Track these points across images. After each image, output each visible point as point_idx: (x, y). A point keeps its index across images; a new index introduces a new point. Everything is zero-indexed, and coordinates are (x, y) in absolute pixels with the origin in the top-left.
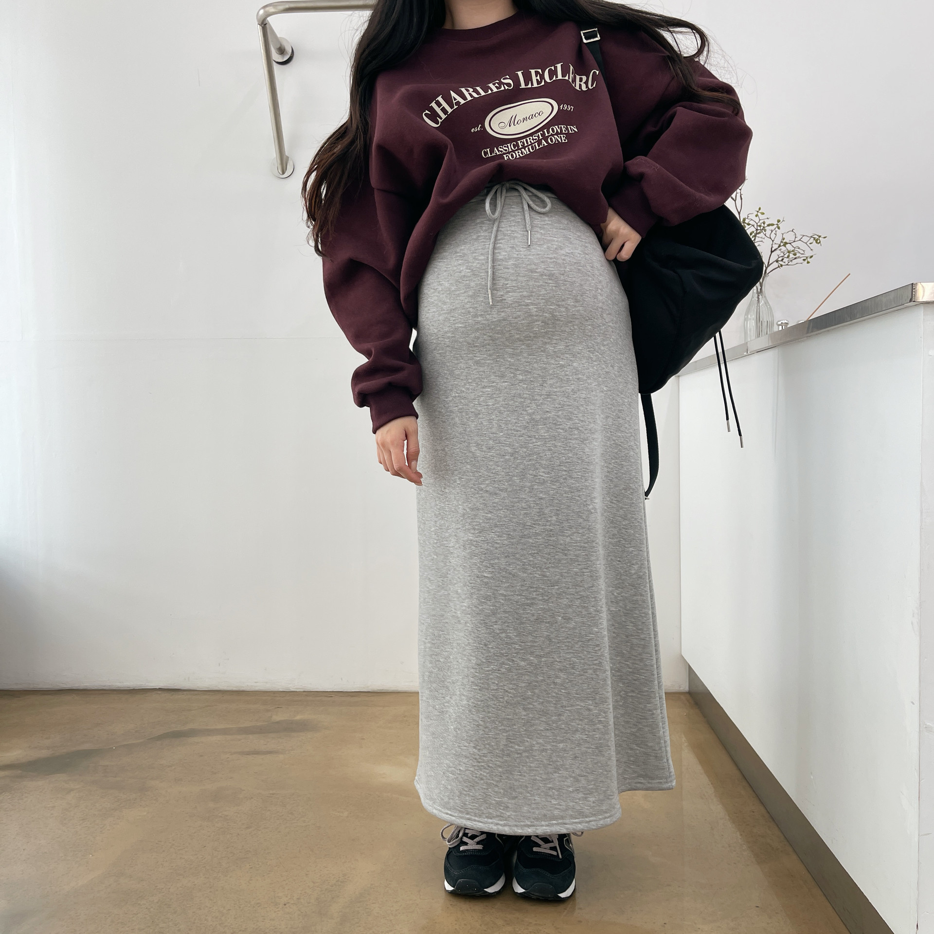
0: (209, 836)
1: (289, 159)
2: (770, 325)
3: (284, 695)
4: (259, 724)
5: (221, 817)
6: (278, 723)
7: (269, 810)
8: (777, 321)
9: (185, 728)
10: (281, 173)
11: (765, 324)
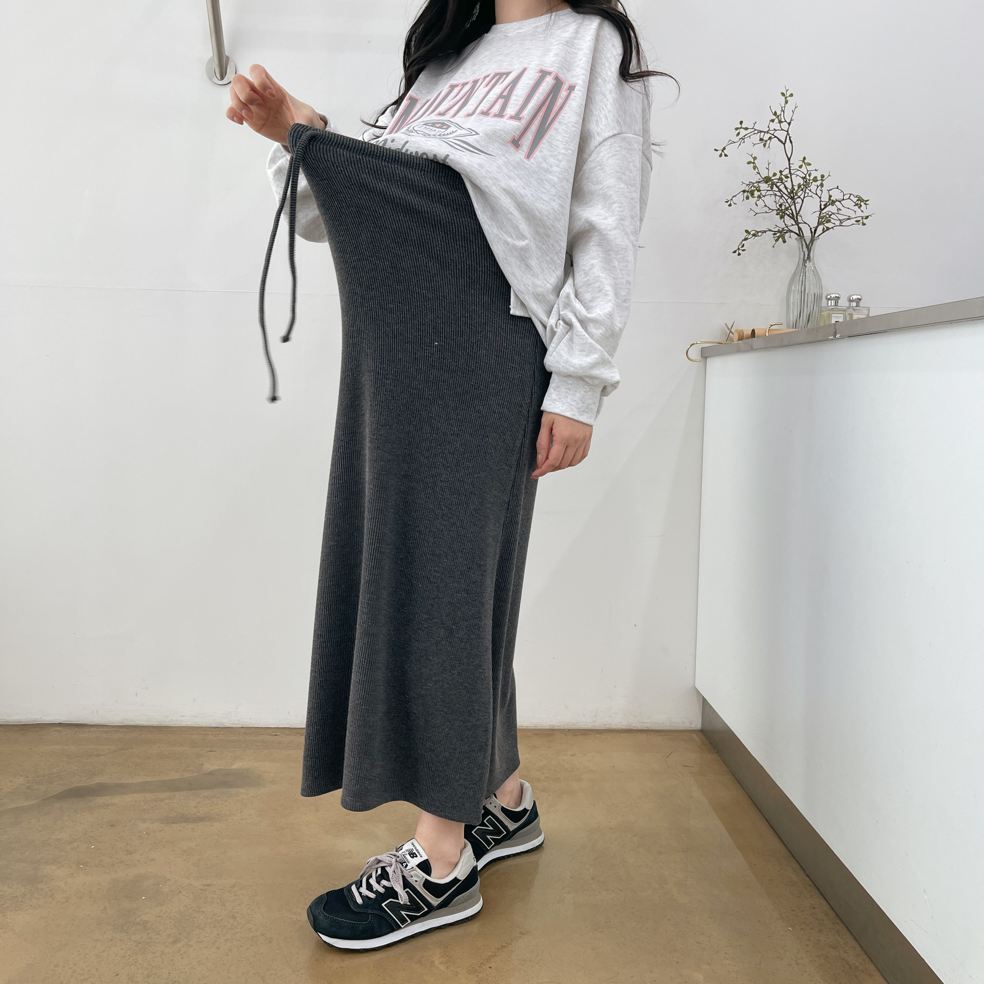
0: (122, 957)
1: (230, 60)
2: (818, 298)
3: (219, 733)
4: (187, 775)
5: (138, 924)
6: (211, 773)
7: (203, 912)
8: (826, 295)
9: (92, 783)
10: (219, 79)
11: (811, 298)
